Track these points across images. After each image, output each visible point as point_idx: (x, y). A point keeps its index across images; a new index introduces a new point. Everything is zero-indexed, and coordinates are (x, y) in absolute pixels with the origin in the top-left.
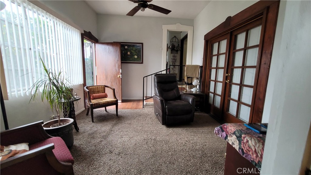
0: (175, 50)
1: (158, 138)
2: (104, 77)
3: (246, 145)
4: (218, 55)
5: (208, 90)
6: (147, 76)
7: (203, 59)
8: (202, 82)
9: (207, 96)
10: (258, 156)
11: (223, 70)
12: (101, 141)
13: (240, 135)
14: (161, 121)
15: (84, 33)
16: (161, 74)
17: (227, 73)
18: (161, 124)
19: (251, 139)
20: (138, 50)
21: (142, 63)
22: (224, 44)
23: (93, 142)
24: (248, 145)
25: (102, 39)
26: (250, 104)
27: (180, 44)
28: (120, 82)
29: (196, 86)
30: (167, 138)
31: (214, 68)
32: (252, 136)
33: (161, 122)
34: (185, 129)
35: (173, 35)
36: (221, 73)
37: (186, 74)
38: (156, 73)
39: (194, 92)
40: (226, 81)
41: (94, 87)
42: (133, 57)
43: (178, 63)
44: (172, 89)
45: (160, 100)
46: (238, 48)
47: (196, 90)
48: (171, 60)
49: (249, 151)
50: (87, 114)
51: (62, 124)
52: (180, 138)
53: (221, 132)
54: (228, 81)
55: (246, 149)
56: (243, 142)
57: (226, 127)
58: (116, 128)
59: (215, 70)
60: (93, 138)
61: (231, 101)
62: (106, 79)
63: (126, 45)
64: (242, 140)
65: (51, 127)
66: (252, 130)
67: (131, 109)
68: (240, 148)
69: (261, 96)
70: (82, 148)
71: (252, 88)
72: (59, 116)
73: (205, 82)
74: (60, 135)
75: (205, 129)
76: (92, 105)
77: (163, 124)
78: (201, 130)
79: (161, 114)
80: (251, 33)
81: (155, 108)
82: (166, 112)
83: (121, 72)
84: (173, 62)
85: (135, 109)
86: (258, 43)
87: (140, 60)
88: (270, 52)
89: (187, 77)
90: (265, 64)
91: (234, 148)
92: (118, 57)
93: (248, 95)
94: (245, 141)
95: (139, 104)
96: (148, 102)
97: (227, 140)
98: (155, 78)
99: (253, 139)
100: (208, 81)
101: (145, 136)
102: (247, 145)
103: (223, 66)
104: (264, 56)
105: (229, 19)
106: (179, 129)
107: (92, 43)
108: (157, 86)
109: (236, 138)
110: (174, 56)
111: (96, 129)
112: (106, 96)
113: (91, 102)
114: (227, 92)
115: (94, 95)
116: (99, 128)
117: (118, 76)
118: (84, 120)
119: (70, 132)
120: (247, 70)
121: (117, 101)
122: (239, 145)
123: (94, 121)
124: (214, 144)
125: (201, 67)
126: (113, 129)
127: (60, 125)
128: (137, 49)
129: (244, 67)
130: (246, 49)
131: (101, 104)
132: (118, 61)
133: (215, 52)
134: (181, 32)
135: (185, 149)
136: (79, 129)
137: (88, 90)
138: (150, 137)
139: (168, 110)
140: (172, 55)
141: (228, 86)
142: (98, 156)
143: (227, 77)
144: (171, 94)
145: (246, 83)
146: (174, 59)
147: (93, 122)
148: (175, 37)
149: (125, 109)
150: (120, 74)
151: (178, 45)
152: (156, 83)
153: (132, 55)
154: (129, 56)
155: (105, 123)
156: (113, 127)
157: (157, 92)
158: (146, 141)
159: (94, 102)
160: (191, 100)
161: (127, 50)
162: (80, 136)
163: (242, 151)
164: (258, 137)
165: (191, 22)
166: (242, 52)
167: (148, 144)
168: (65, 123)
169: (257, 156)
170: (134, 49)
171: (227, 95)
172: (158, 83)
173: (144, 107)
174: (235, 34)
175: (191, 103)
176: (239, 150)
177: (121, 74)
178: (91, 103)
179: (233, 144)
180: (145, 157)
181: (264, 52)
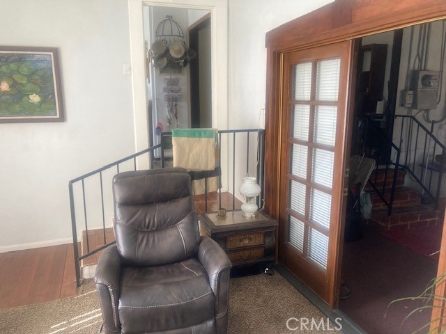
4: (314, 104)
5: (286, 207)
8: (267, 183)
9: (285, 224)
20: (41, 73)
36: (326, 161)
42: (25, 98)
44: (173, 223)
48: (163, 95)
73: (275, 183)
82: (119, 324)
84: (169, 100)
100: (283, 180)
103: (331, 141)
110: (172, 83)
125: (261, 133)
128: (37, 70)
133: (302, 91)
140: (164, 76)
146: (172, 91)
148: (169, 18)
153: (20, 93)
160: (213, 277)
170: (25, 70)
172: (122, 205)
175: (212, 284)
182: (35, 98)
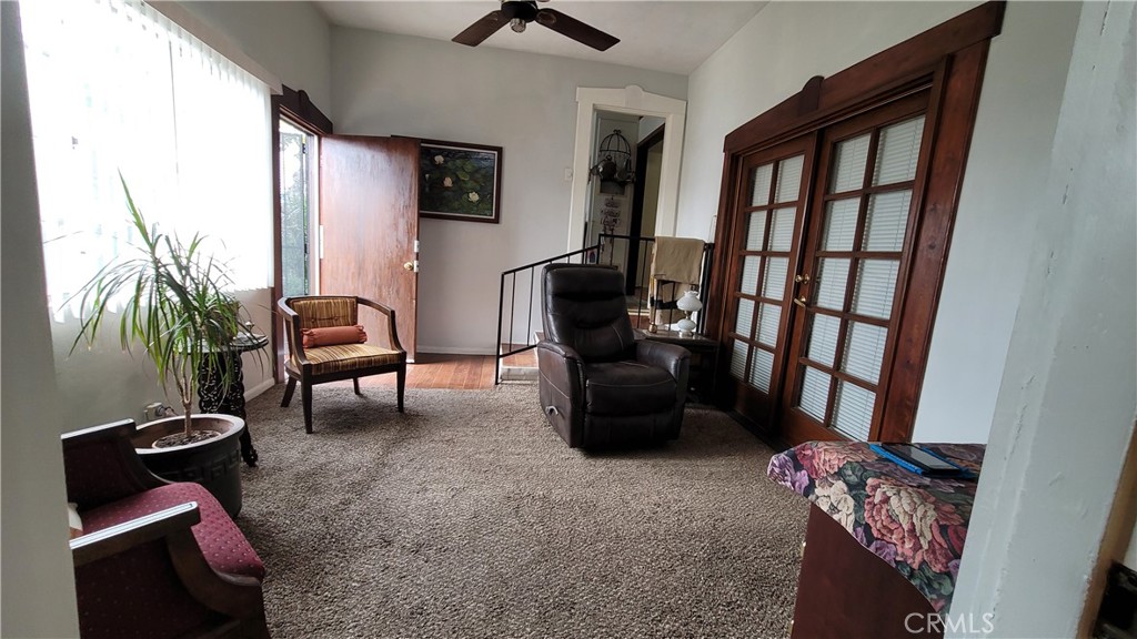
0: (615, 181)
1: (556, 494)
2: (353, 264)
3: (879, 512)
4: (772, 208)
5: (730, 331)
6: (514, 271)
7: (715, 220)
8: (711, 302)
9: (727, 351)
10: (921, 547)
11: (786, 261)
12: (346, 503)
13: (861, 479)
14: (567, 435)
15: (282, 94)
16: (569, 265)
17: (800, 272)
18: (564, 446)
19: (899, 492)
20: (483, 172)
21: (496, 221)
22: (793, 171)
23: (315, 504)
24: (887, 511)
25: (346, 124)
26: (875, 380)
27: (634, 159)
28: (411, 287)
29: (690, 313)
30: (590, 493)
31: (754, 253)
32: (899, 483)
33: (567, 439)
34: (651, 462)
35: (611, 127)
36: (779, 270)
37: (656, 270)
38: (550, 260)
39: (681, 336)
40: (796, 300)
41: (316, 301)
42: (465, 196)
43: (623, 229)
44: (608, 322)
45: (565, 356)
46: (841, 187)
47: (690, 329)
48: (600, 217)
49: (891, 532)
50: (286, 403)
51: (197, 434)
52: (635, 495)
53: (792, 471)
54: (804, 300)
55: (879, 525)
56: (869, 503)
57: (809, 452)
58: (400, 455)
59: (758, 259)
60: (315, 490)
61: (810, 371)
62: (359, 274)
63: (441, 152)
64: (869, 497)
65: (153, 445)
66: (897, 465)
67: (451, 386)
68: (857, 523)
69: (915, 355)
70: (275, 527)
71: (884, 326)
72: (190, 404)
73: (720, 302)
74: (191, 475)
75: (720, 466)
76: (307, 368)
77: (573, 445)
78: (705, 466)
79: (568, 407)
80: (888, 140)
81: (544, 386)
82: (586, 403)
83: (416, 250)
84: (606, 223)
85: (467, 387)
86: (912, 177)
87: (489, 209)
88: (948, 207)
89: (659, 281)
90: (932, 247)
91: (838, 524)
92: (407, 195)
93: (868, 352)
94: (877, 499)
95: (478, 370)
96: (514, 364)
97: (812, 497)
98: (549, 276)
99: (903, 493)
100: (730, 299)
101: (510, 487)
102: (884, 512)
103: (787, 248)
104: (928, 221)
105: (816, 84)
106: (629, 462)
107: (308, 134)
108: (554, 306)
109: (846, 489)
110: (611, 204)
111: (322, 459)
112: (359, 338)
113: (304, 357)
114: (797, 338)
115: (313, 330)
116: (335, 454)
117: (406, 266)
118: (274, 424)
119: (231, 467)
120: (869, 265)
121: (403, 356)
122: (856, 512)
123: (314, 429)
124: (750, 517)
125: (709, 247)
126: (388, 459)
127: (191, 439)
128: (480, 168)
129: (858, 255)
130: (867, 193)
131: (343, 366)
132: (406, 207)
133: (761, 197)
134: (641, 117)
135: (655, 533)
136: (256, 457)
137: (292, 313)
138: (528, 490)
139: (596, 395)
140: (604, 197)
141: (801, 317)
142: (337, 556)
143: (798, 286)
144: (605, 338)
145: (863, 308)
146: (610, 213)
147: (309, 431)
148: (618, 133)
149: (429, 387)
150: (415, 256)
151: (629, 162)
152: (550, 298)
153: (460, 189)
154: (450, 193)
155: (359, 438)
156: (387, 452)
157: (553, 328)
158: (515, 503)
159: (316, 356)
160: (673, 364)
161: (442, 171)
162: (264, 484)
163: (864, 531)
164: (919, 487)
165: (678, 82)
166: (856, 203)
167: (522, 516)
168: (210, 433)
169: (917, 547)
170: (469, 167)
171: (795, 348)
172: (556, 295)
173: (499, 381)
174: (833, 137)
175: (672, 372)
176: (854, 530)
177: (417, 259)
178: (306, 362)
179: (834, 508)
180: (513, 558)
181: (929, 207)
182: (474, 197)
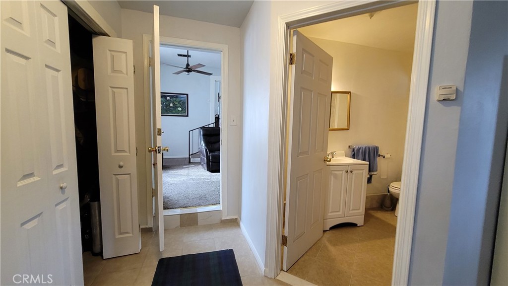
6: (193, 130)
14: (206, 168)
16: (209, 127)
21: (187, 116)
44: (218, 142)
63: (169, 96)
77: (208, 171)
79: (206, 161)
82: (210, 159)
87: (185, 112)
98: (202, 131)
108: (203, 138)
144: (217, 146)
153: (175, 107)
154: (172, 108)
161: (169, 102)
170: (178, 100)
172: (203, 135)
182: (180, 109)
